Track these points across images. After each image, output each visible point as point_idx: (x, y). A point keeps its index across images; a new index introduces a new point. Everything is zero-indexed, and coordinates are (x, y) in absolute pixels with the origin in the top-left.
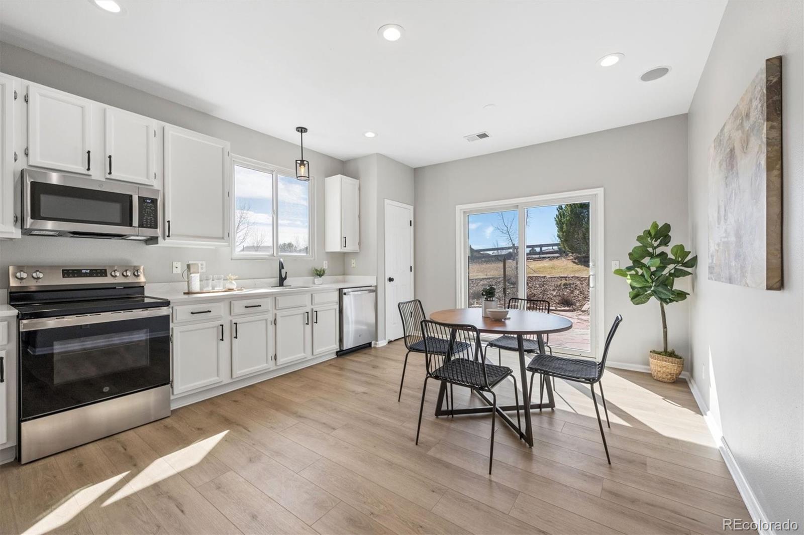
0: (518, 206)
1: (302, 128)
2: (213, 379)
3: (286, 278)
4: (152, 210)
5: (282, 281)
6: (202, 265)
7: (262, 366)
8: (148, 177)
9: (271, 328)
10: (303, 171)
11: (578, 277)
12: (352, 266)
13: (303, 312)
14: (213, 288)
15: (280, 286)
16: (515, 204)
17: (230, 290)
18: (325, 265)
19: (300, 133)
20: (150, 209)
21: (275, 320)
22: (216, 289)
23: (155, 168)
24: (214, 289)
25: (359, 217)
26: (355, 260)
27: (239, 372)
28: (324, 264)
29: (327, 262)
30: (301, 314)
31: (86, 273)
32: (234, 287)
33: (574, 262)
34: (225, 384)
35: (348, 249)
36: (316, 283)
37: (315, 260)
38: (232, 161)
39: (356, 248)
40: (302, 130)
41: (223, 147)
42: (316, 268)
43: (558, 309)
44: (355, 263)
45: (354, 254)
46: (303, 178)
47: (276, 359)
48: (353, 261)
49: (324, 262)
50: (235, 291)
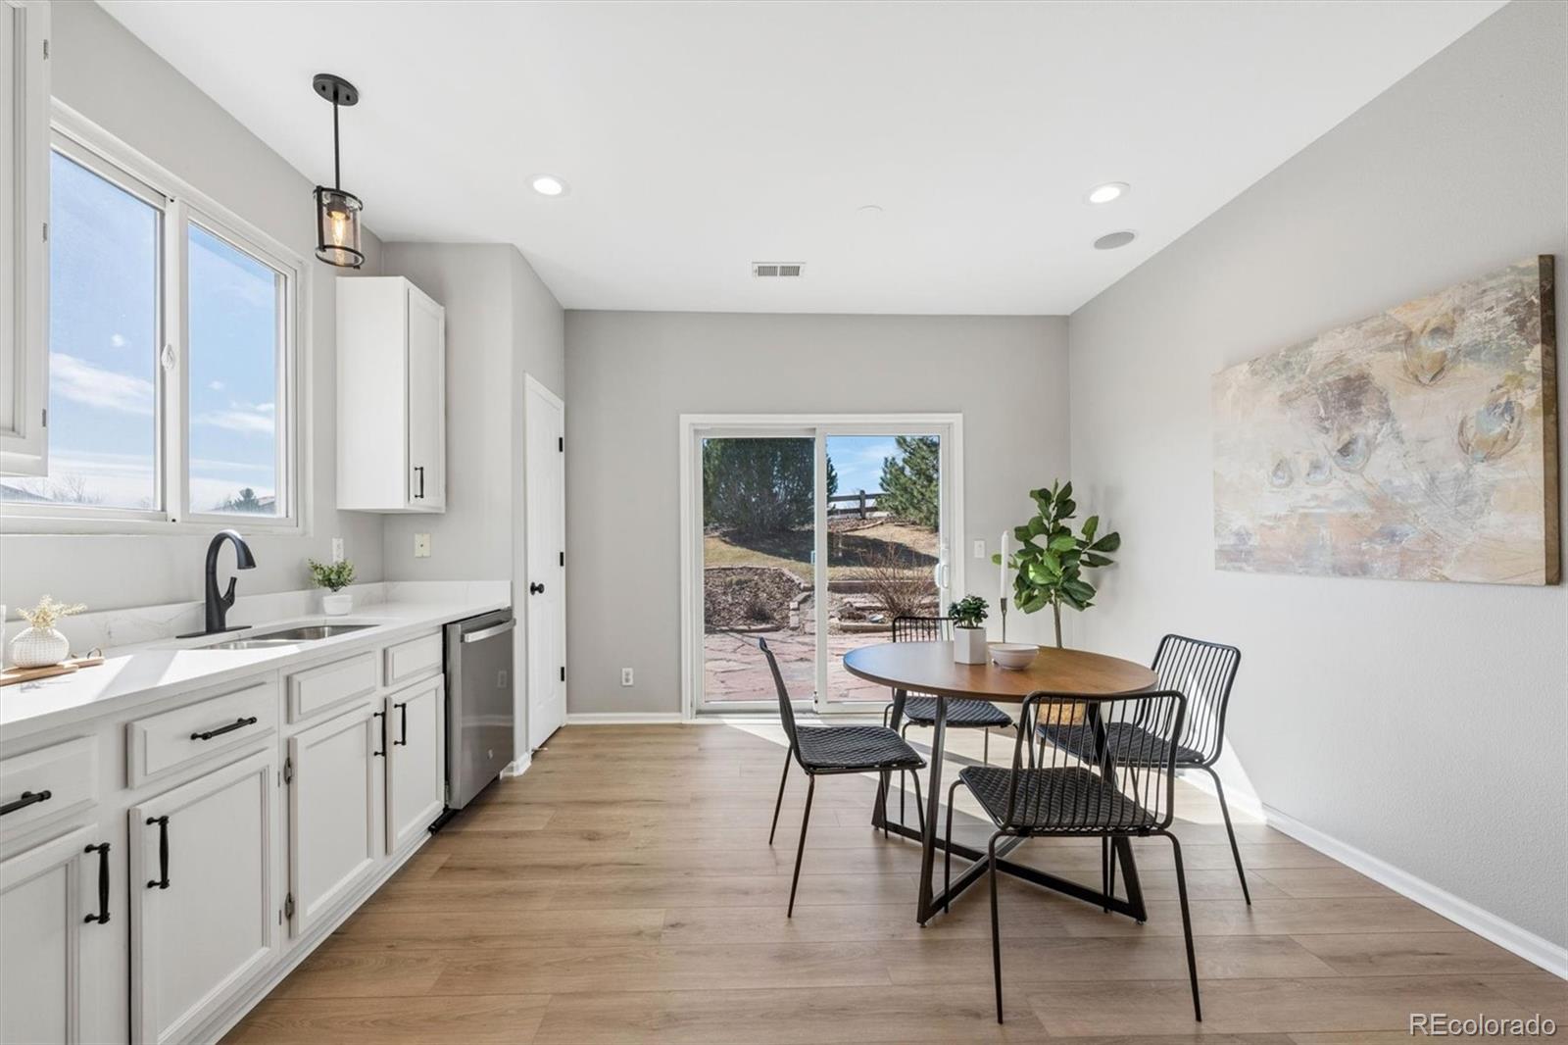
0: (815, 429)
3: (231, 600)
5: (217, 610)
9: (276, 792)
10: (339, 229)
11: (751, 569)
12: (418, 554)
13: (364, 718)
15: (211, 631)
16: (808, 424)
18: (334, 554)
21: (289, 764)
27: (168, 1034)
28: (335, 548)
29: (343, 543)
30: (360, 724)
32: (60, 654)
33: (725, 541)
35: (426, 503)
36: (328, 612)
37: (305, 534)
39: (433, 500)
43: (753, 628)
44: (427, 545)
45: (433, 517)
46: (340, 255)
47: (289, 916)
48: (419, 539)
49: (335, 542)
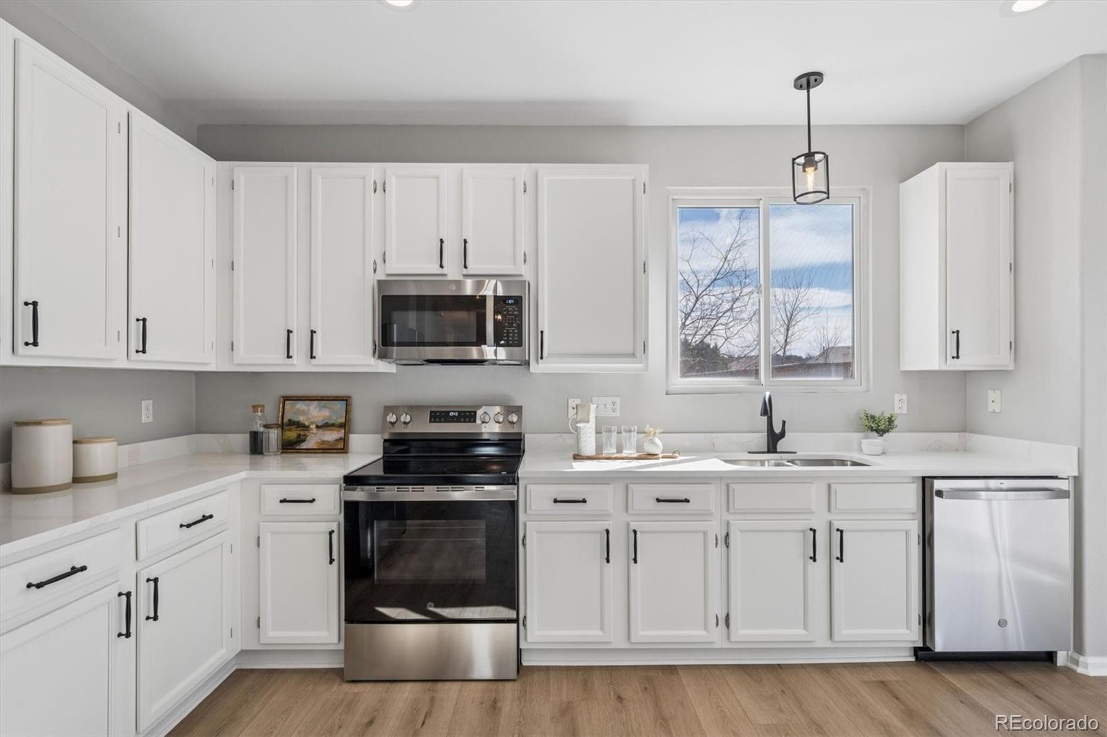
1: (807, 75)
2: (592, 634)
3: (782, 434)
4: (516, 316)
5: (774, 440)
6: (614, 404)
7: (695, 634)
8: (515, 263)
9: (716, 554)
10: (811, 179)
12: (990, 410)
13: (798, 528)
14: (619, 450)
15: (769, 452)
17: (650, 456)
18: (899, 406)
19: (805, 92)
20: (513, 315)
21: (727, 536)
22: (625, 453)
23: (524, 245)
24: (622, 452)
25: (1014, 267)
26: (998, 392)
27: (643, 634)
28: (896, 401)
29: (905, 397)
30: (796, 530)
31: (454, 416)
32: (658, 450)
34: (615, 649)
35: (967, 362)
36: (864, 451)
37: (867, 391)
38: (670, 200)
39: (1003, 359)
40: (808, 81)
41: (632, 178)
42: (871, 412)
44: (999, 401)
45: (999, 374)
46: (811, 198)
47: (728, 625)
48: (992, 395)
49: (897, 397)
50: (658, 459)
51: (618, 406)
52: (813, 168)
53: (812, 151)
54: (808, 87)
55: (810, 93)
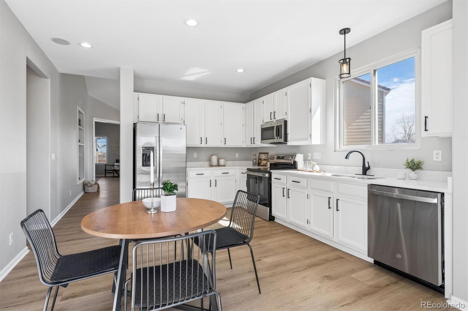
1: (344, 29)
2: (283, 216)
3: (369, 168)
4: (281, 130)
5: (365, 170)
7: (302, 223)
8: (284, 115)
9: (307, 200)
10: (344, 68)
18: (436, 157)
19: (344, 35)
23: (286, 110)
27: (292, 219)
28: (435, 154)
31: (281, 158)
34: (288, 222)
40: (345, 31)
47: (310, 224)
49: (435, 152)
51: (320, 155)
52: (346, 64)
53: (346, 58)
54: (345, 33)
55: (346, 36)
